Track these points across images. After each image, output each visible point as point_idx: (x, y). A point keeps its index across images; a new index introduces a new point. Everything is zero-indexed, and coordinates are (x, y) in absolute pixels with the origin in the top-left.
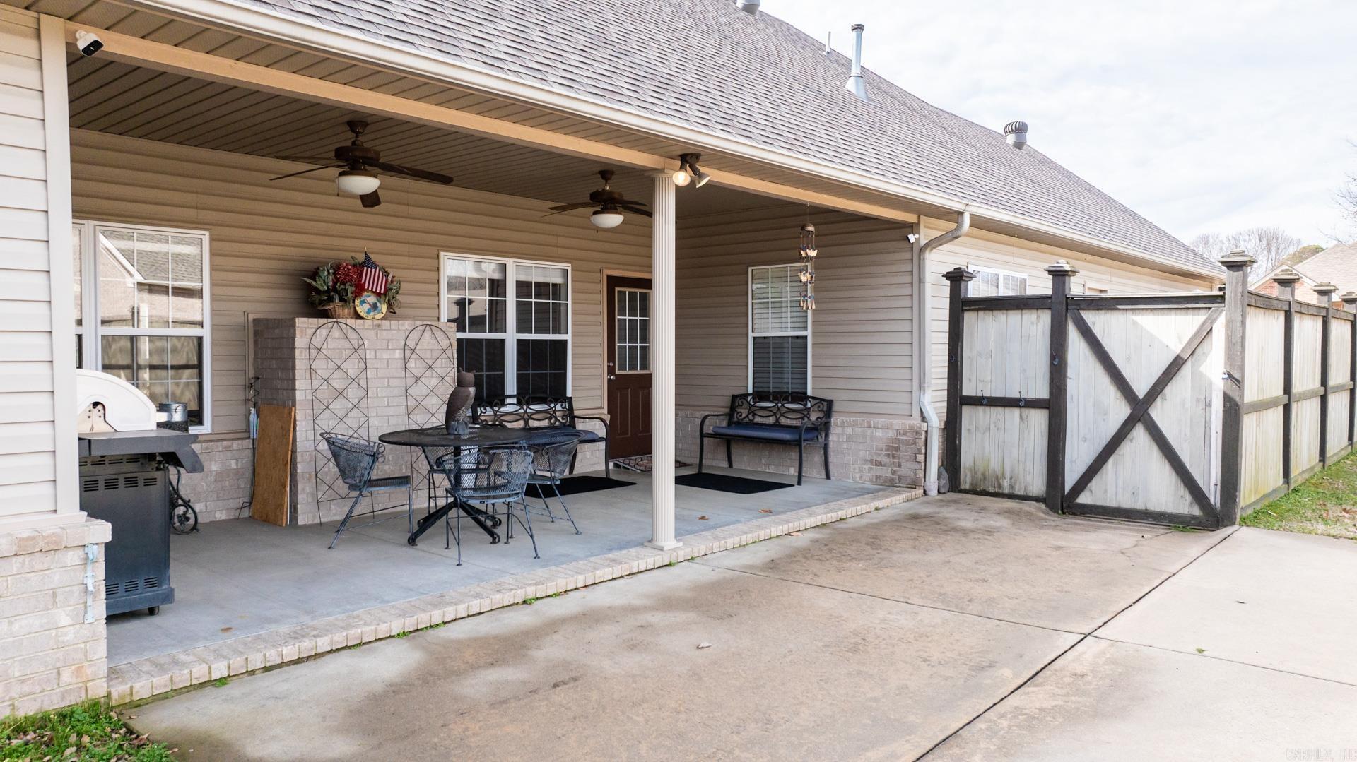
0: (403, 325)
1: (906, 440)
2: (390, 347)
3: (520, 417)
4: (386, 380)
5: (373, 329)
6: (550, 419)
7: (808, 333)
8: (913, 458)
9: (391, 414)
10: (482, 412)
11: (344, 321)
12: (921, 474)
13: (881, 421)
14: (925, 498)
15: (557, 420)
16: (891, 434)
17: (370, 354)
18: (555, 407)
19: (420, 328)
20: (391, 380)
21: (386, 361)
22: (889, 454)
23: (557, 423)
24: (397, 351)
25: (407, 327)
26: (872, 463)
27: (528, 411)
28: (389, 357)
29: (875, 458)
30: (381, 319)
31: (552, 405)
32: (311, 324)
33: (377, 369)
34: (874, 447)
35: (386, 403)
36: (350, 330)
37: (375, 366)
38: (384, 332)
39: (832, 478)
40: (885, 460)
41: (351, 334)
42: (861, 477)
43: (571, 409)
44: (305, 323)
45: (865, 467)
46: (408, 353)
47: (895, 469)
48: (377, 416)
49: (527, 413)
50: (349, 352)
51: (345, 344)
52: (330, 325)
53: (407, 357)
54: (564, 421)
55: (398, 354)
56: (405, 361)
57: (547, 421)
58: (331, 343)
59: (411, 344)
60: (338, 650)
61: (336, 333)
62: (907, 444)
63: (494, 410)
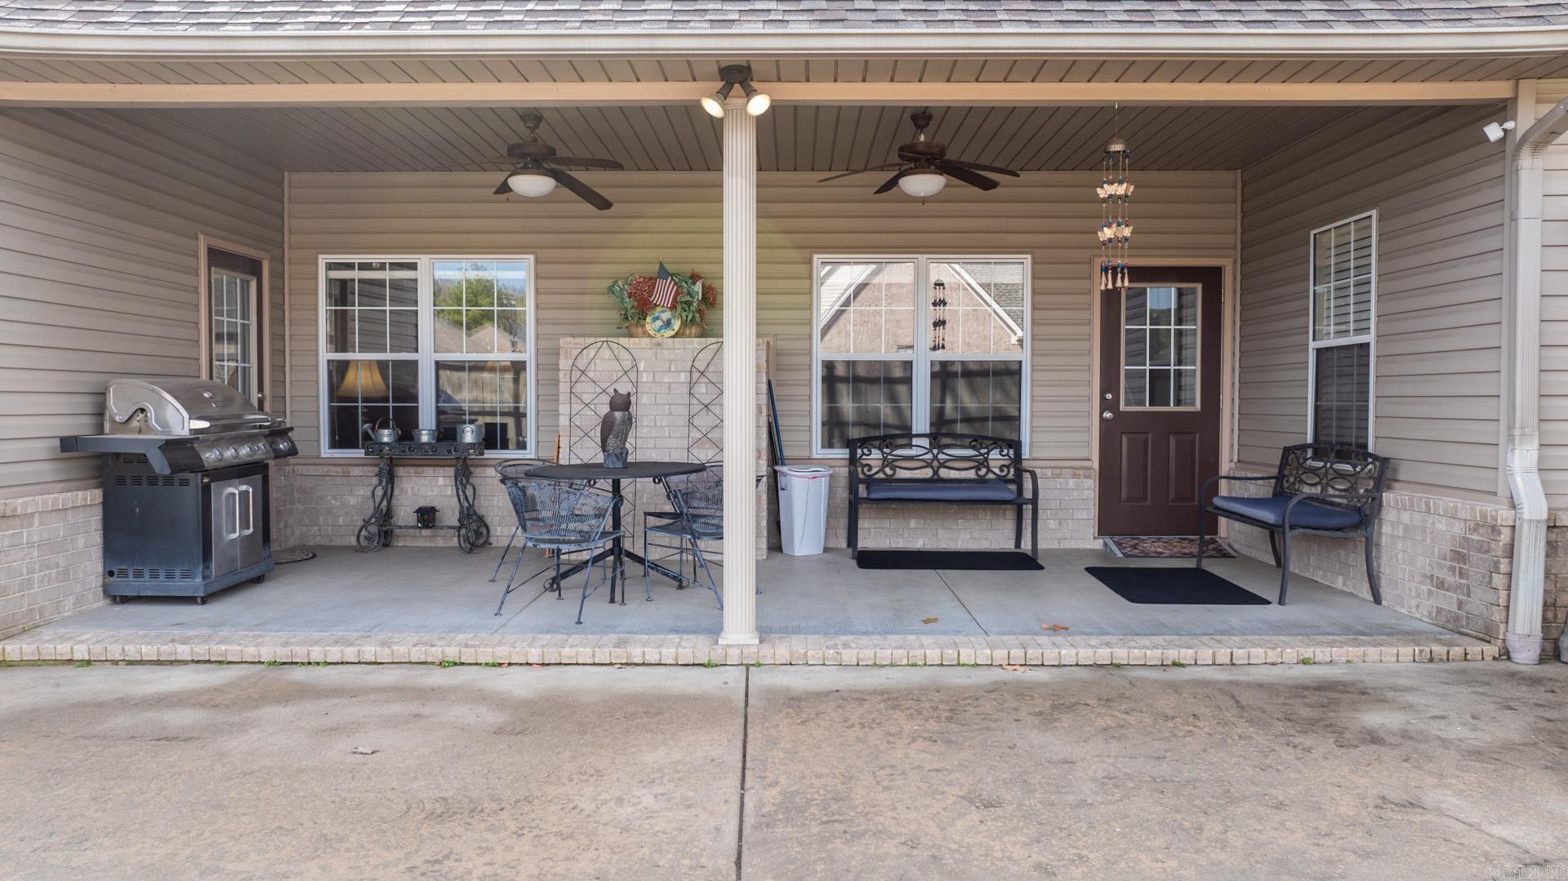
0: (692, 343)
1: (1479, 541)
2: (673, 369)
3: (925, 464)
4: (667, 407)
5: (651, 348)
6: (978, 469)
7: (1370, 338)
8: (1487, 579)
9: (674, 446)
10: (863, 454)
11: (615, 340)
12: (1498, 616)
13: (1447, 502)
14: (1504, 665)
15: (989, 470)
16: (1458, 529)
17: (647, 377)
18: (988, 453)
19: (714, 346)
20: (673, 407)
21: (667, 385)
22: (1455, 568)
23: (991, 476)
24: (683, 374)
25: (696, 346)
26: (1432, 581)
27: (941, 456)
28: (671, 380)
29: (1436, 573)
30: (672, 337)
31: (983, 451)
32: (577, 344)
33: (656, 394)
34: (1436, 550)
35: (667, 433)
36: (622, 350)
37: (654, 391)
38: (666, 352)
39: (1384, 603)
40: (1450, 579)
41: (624, 355)
42: (1418, 607)
43: (1018, 459)
44: (570, 343)
45: (1422, 587)
46: (696, 375)
47: (1462, 597)
48: (655, 448)
49: (938, 460)
50: (620, 374)
51: (615, 365)
52: (599, 344)
53: (694, 380)
54: (1003, 474)
55: (683, 377)
56: (692, 385)
57: (973, 471)
58: (599, 365)
59: (701, 365)
60: (198, 662)
61: (606, 353)
62: (1480, 550)
63: (883, 453)
